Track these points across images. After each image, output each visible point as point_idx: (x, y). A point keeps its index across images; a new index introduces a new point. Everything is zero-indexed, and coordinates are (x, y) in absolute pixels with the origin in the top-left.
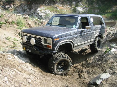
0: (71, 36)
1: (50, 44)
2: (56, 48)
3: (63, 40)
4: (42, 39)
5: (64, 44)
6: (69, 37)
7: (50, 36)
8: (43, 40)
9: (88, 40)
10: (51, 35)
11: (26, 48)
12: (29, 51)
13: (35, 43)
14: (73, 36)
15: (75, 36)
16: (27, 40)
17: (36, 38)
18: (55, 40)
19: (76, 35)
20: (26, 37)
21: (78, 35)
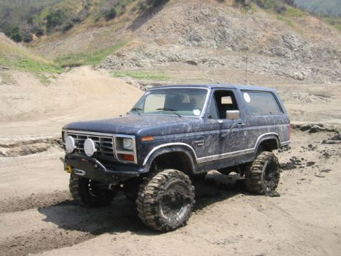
0: (187, 135)
1: (132, 151)
2: (146, 161)
3: (166, 143)
4: (111, 140)
5: (167, 151)
6: (182, 135)
7: (130, 131)
8: (114, 143)
9: (238, 149)
10: (132, 128)
11: (72, 167)
12: (81, 172)
13: (95, 150)
14: (192, 134)
15: (198, 134)
16: (75, 147)
17: (97, 139)
18: (144, 140)
19: (202, 133)
20: (73, 140)
21: (206, 133)
